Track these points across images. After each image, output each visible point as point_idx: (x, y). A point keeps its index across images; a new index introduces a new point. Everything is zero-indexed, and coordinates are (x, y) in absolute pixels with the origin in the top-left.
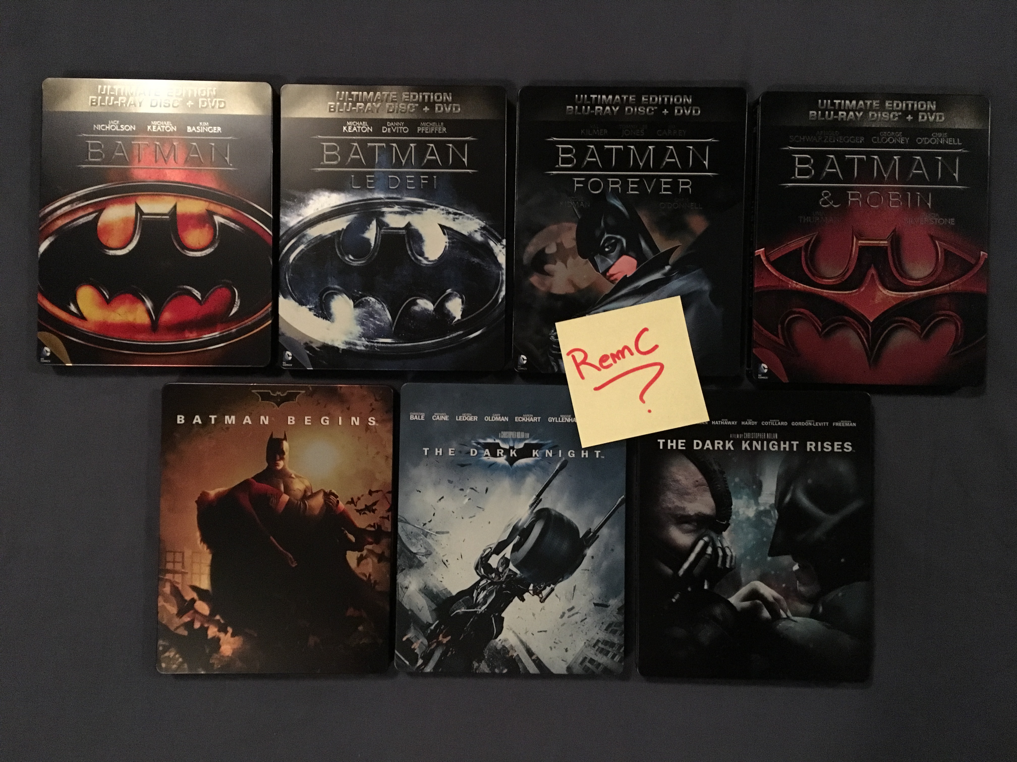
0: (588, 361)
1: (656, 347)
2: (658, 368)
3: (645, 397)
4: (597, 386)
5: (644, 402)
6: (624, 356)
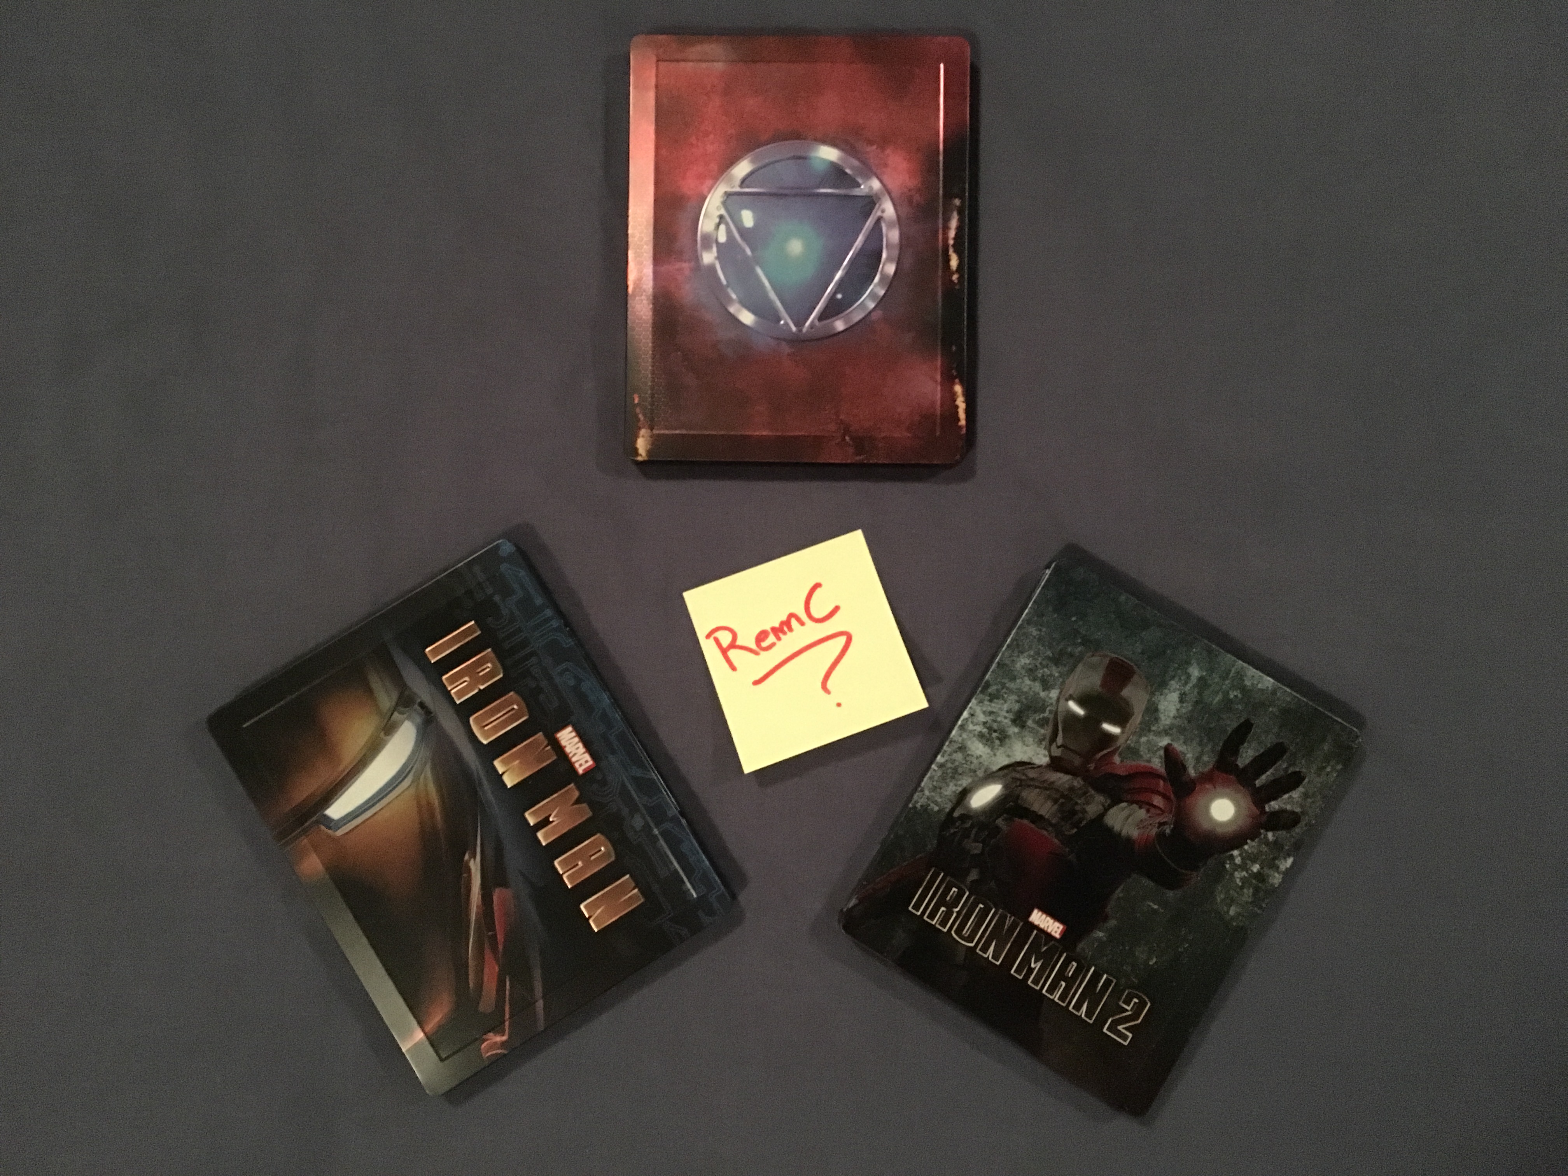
0: (739, 643)
1: (837, 609)
2: (844, 638)
3: (829, 686)
4: (757, 678)
5: (828, 692)
6: (790, 629)
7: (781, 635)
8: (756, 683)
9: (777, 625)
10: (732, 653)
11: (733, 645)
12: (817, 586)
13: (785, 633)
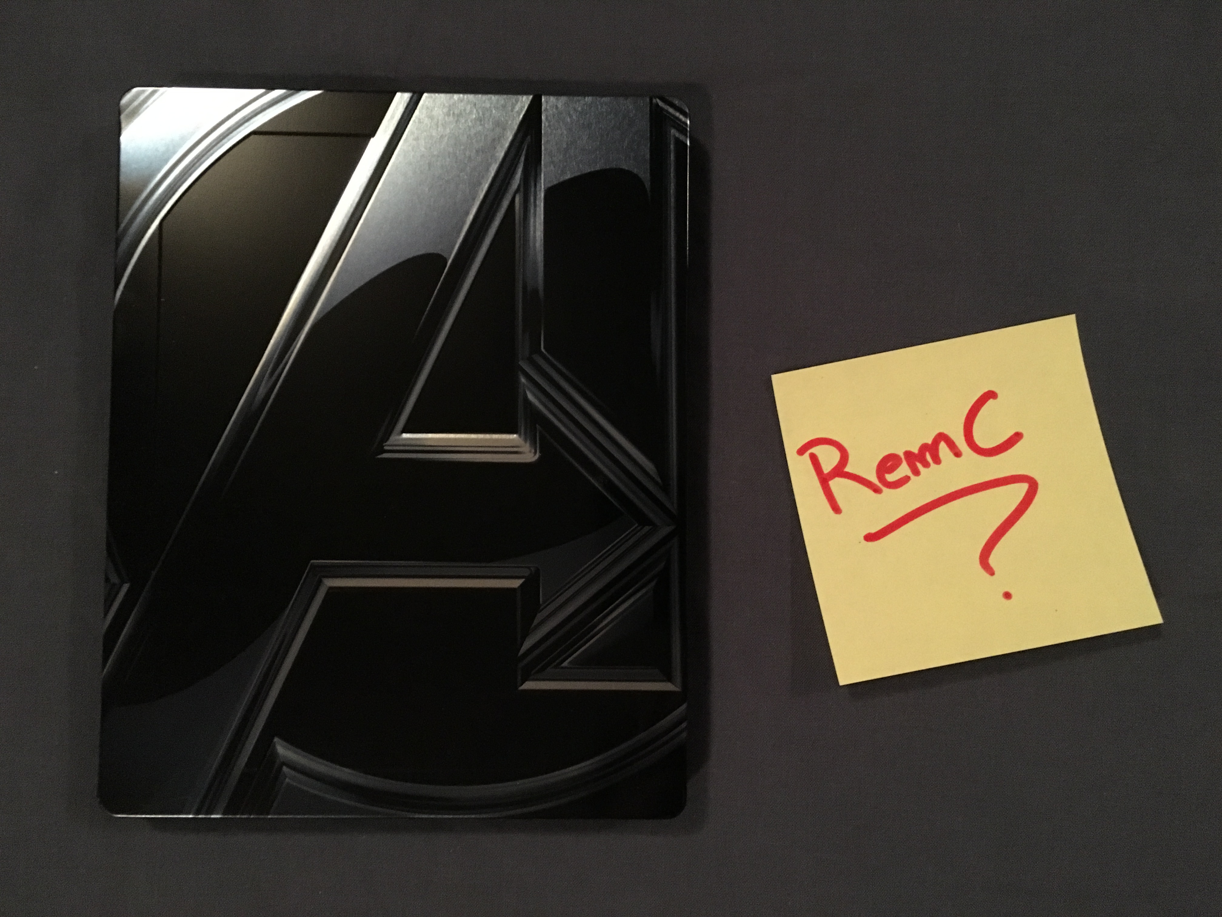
0: (848, 469)
1: (1017, 437)
2: (1023, 488)
3: (993, 560)
4: (873, 530)
5: (991, 572)
6: (937, 460)
7: (919, 466)
8: (870, 537)
9: (916, 450)
10: (837, 485)
11: (839, 471)
12: (990, 395)
13: (926, 465)
